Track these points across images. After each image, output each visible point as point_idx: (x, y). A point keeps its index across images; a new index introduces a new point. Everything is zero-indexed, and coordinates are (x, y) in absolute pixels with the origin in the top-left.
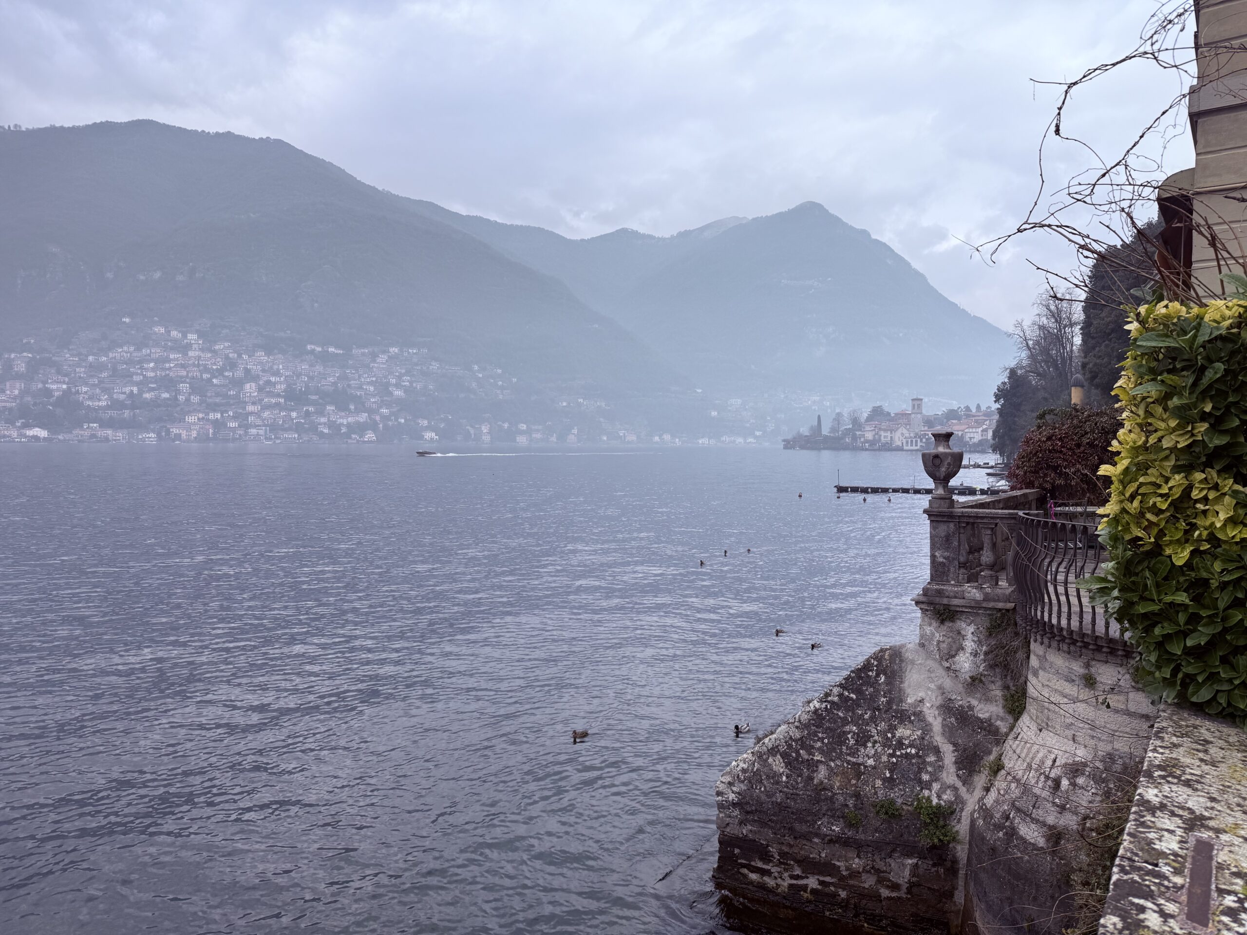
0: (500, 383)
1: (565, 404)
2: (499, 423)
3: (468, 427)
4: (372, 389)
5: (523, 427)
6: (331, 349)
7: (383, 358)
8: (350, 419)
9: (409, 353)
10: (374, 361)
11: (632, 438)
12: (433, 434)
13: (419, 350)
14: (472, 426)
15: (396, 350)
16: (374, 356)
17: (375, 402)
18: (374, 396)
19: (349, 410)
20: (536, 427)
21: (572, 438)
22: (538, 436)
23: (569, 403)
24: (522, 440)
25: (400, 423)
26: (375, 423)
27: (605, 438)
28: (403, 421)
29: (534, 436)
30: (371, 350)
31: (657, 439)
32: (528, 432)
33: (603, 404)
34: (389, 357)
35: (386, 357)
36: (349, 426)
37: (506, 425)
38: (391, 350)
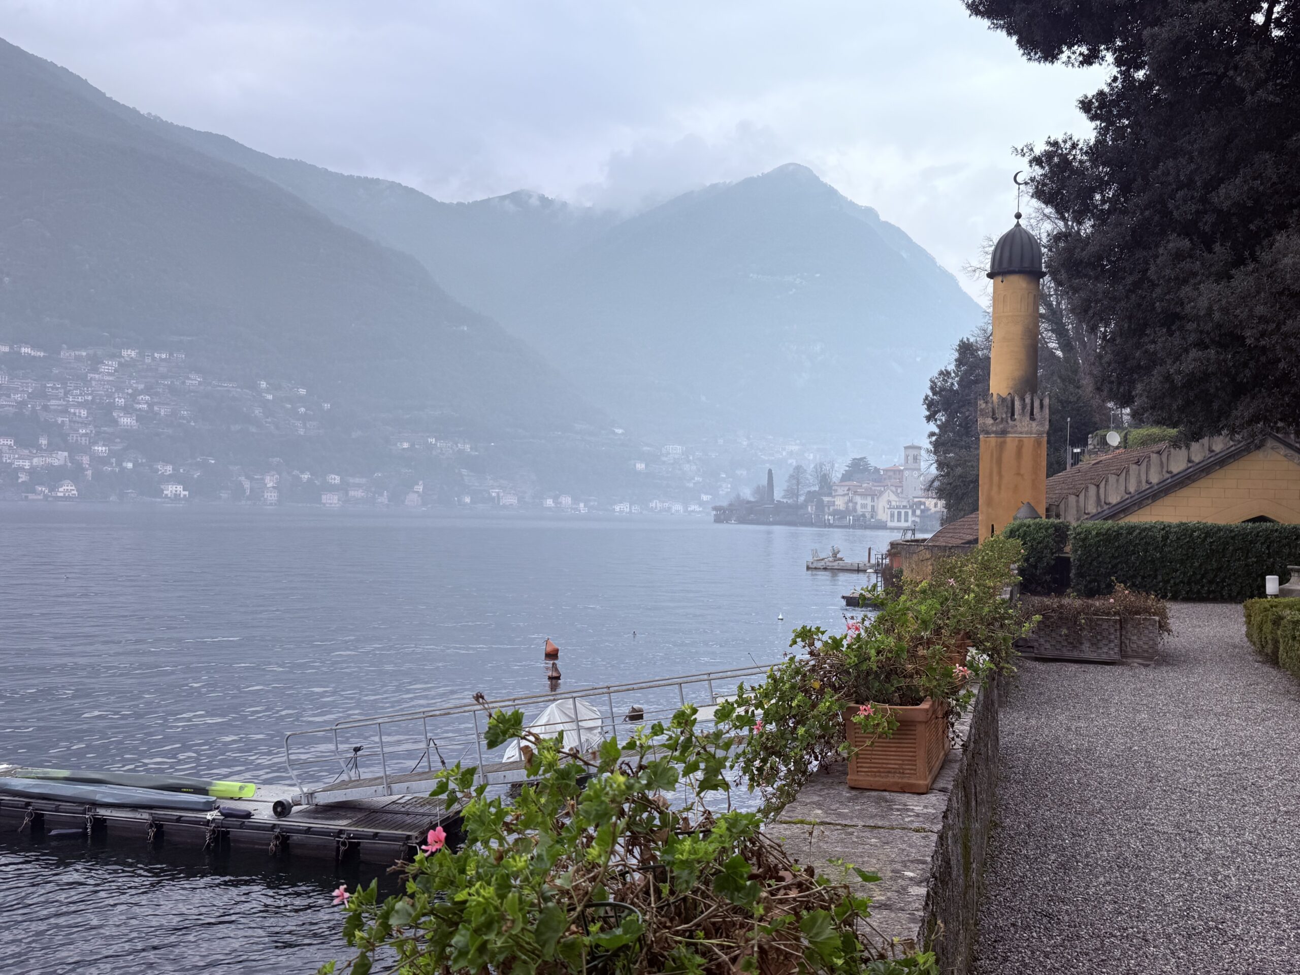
0: (303, 410)
1: (406, 445)
2: (296, 472)
3: (243, 478)
4: (84, 413)
5: (335, 479)
6: (25, 350)
7: (109, 366)
8: (35, 460)
9: (154, 359)
10: (95, 370)
11: (510, 500)
12: (180, 488)
13: (171, 354)
14: (248, 477)
15: (133, 354)
16: (95, 363)
17: (86, 435)
18: (85, 424)
19: (39, 448)
20: (357, 480)
21: (412, 499)
22: (358, 494)
23: (413, 445)
24: (331, 500)
25: (123, 469)
26: (80, 468)
27: (468, 500)
28: (130, 465)
29: (352, 493)
30: (91, 352)
31: (550, 502)
32: (343, 488)
33: (468, 447)
34: (120, 364)
35: (115, 364)
36: (32, 472)
37: (306, 477)
38: (125, 353)
